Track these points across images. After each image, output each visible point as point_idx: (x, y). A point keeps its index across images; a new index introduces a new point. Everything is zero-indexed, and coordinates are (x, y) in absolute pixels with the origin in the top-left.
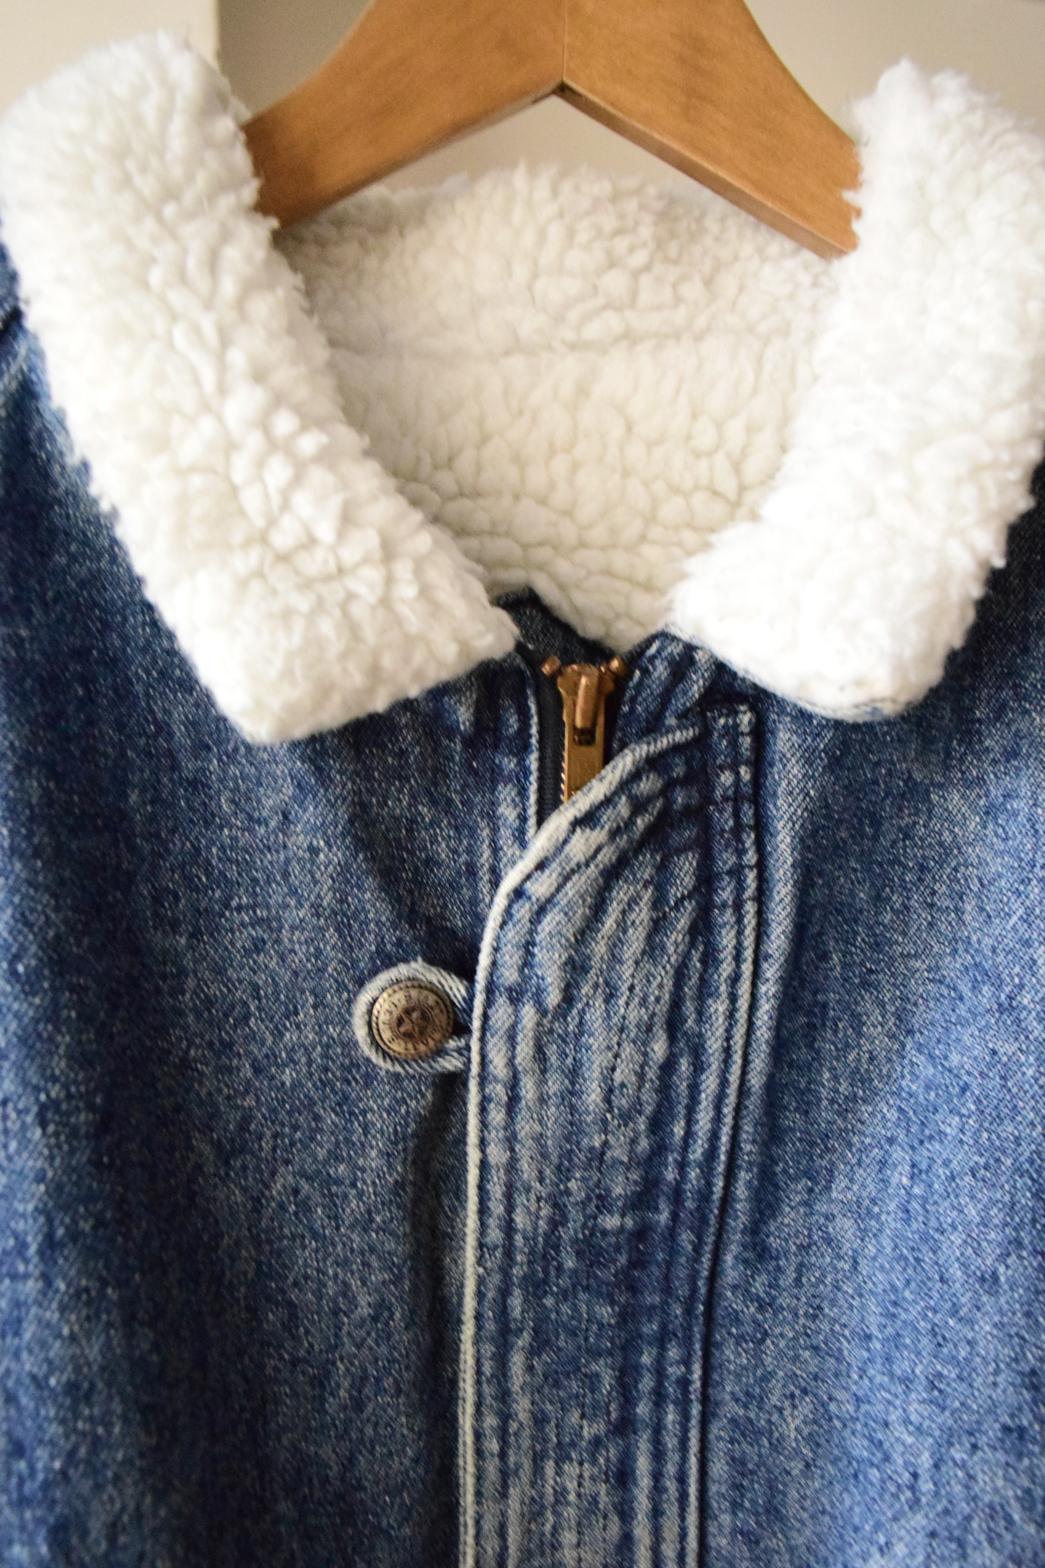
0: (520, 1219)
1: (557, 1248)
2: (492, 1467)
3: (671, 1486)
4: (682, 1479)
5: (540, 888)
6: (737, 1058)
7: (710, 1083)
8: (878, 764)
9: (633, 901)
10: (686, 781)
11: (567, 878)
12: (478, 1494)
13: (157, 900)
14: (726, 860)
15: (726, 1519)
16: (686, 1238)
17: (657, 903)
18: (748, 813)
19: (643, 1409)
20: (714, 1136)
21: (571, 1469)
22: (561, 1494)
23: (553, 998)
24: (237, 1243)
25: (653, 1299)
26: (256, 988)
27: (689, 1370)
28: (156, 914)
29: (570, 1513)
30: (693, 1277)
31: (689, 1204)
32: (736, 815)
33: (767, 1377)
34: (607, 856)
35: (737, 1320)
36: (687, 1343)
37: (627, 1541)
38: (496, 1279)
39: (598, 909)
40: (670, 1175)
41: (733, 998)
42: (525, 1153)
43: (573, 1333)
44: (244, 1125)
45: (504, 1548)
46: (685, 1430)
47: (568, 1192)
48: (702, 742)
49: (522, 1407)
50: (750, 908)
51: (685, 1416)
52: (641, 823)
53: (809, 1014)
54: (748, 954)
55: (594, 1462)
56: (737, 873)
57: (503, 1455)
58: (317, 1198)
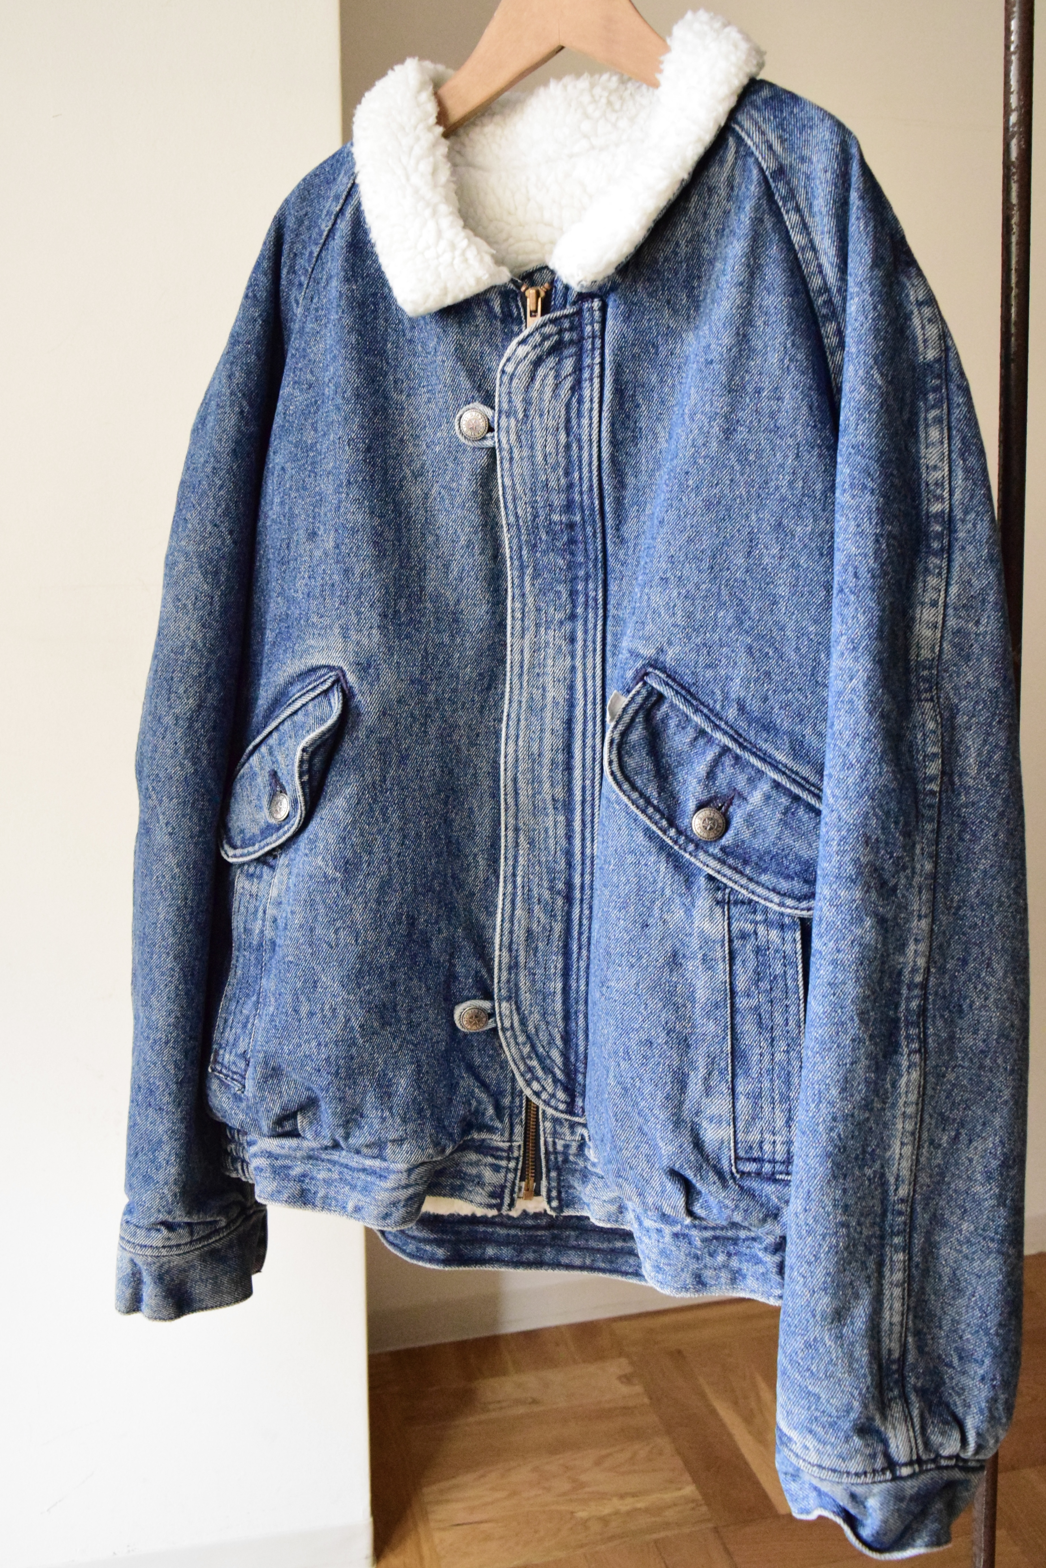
0: (520, 512)
2: (518, 624)
3: (590, 643)
4: (594, 642)
5: (509, 369)
6: (595, 445)
7: (585, 455)
8: (650, 320)
9: (546, 376)
10: (571, 329)
11: (518, 365)
12: (512, 634)
13: (395, 382)
14: (587, 361)
16: (589, 529)
17: (556, 377)
18: (598, 342)
19: (580, 610)
20: (590, 479)
21: (551, 633)
22: (547, 643)
23: (521, 415)
24: (418, 508)
25: (581, 559)
26: (429, 417)
27: (597, 594)
28: (395, 387)
29: (551, 651)
30: (596, 550)
31: (587, 513)
32: (593, 343)
33: (624, 595)
34: (532, 356)
35: (614, 570)
36: (596, 582)
37: (573, 669)
38: (515, 541)
39: (533, 378)
40: (577, 497)
41: (591, 418)
42: (517, 481)
43: (550, 572)
44: (422, 467)
45: (523, 660)
46: (596, 621)
47: (537, 501)
48: (579, 313)
49: (530, 600)
50: (596, 381)
51: (596, 614)
52: (547, 344)
53: (633, 431)
54: (596, 400)
55: (560, 630)
56: (591, 367)
57: (523, 620)
58: (446, 496)
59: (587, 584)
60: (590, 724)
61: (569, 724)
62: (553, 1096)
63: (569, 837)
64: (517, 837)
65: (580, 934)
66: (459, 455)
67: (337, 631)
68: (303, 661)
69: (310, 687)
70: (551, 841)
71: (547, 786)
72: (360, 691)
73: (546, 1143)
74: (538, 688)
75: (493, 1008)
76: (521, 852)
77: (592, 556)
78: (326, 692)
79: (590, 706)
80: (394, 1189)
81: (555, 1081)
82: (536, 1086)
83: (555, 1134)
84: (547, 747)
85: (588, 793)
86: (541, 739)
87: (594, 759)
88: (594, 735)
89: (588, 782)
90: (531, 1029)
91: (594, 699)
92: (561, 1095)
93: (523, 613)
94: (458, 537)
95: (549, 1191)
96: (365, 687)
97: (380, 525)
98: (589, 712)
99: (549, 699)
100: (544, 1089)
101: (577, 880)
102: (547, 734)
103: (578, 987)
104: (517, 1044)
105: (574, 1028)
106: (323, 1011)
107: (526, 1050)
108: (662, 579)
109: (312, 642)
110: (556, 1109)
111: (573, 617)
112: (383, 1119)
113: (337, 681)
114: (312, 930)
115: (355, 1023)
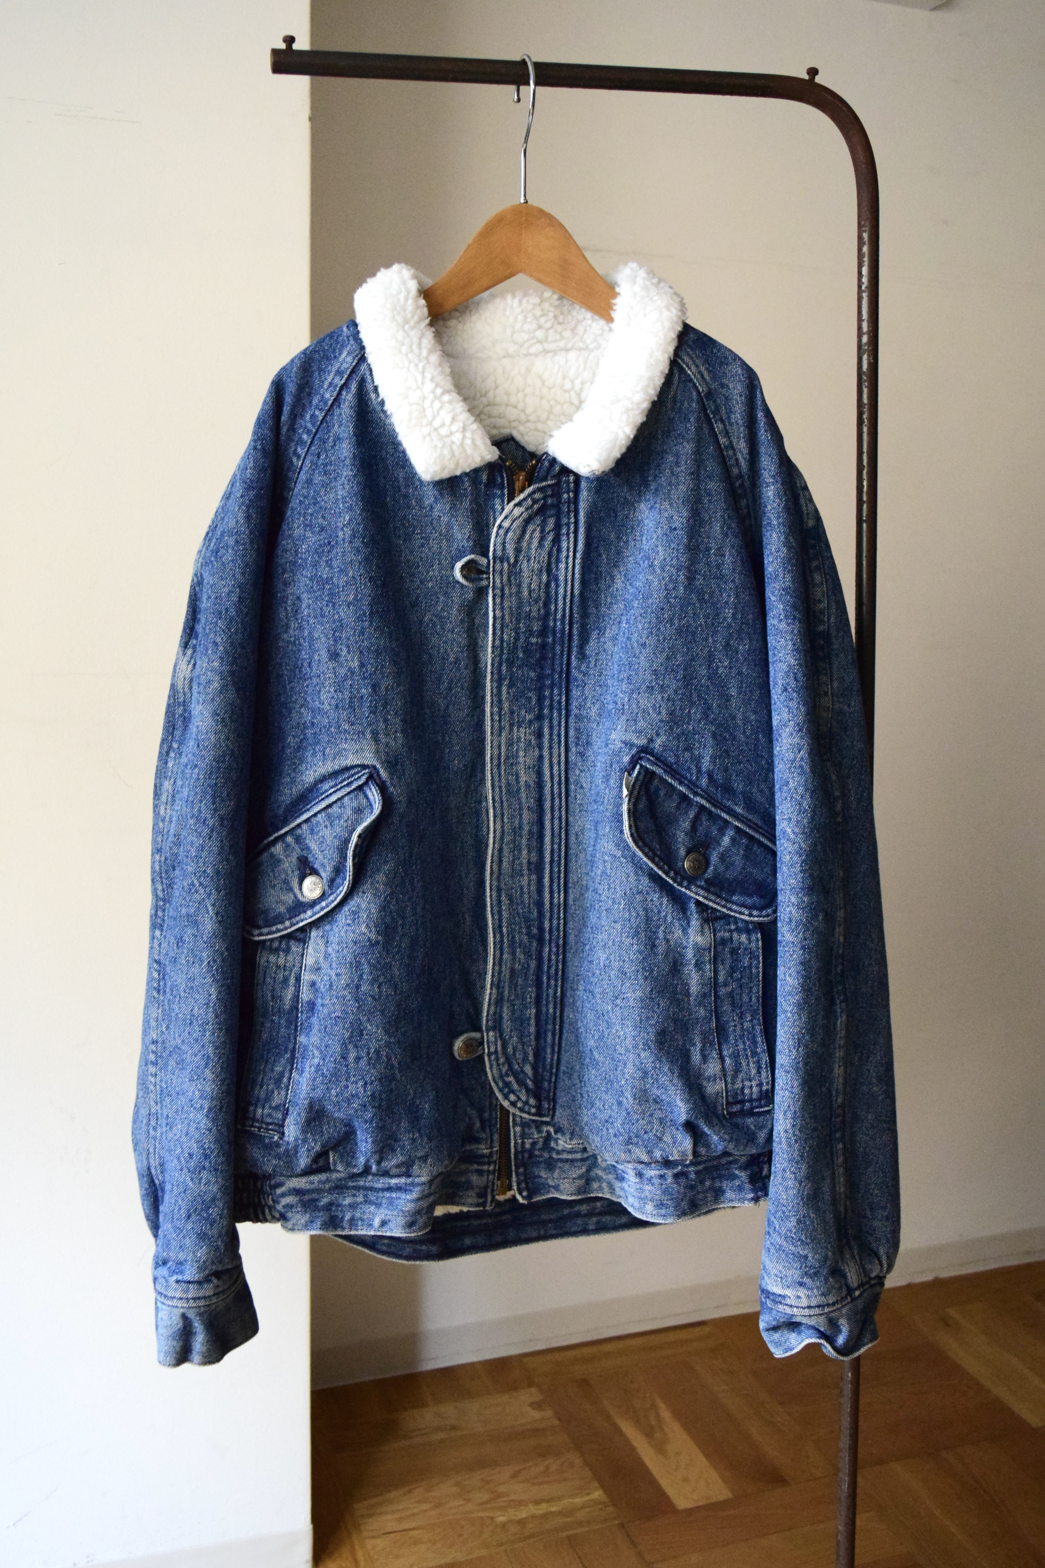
0: (506, 637)
1: (517, 649)
2: (496, 724)
3: (555, 737)
4: (559, 736)
5: (506, 524)
6: (569, 583)
7: (561, 591)
9: (534, 530)
10: (552, 496)
11: (514, 521)
12: (492, 733)
13: (395, 529)
14: (565, 520)
15: (574, 749)
16: (558, 648)
17: (542, 531)
18: (572, 507)
19: (546, 711)
20: (564, 610)
21: (522, 730)
22: (519, 739)
23: (512, 560)
24: (417, 633)
25: (548, 672)
26: (422, 558)
27: (561, 699)
28: (394, 534)
29: (522, 745)
30: (561, 664)
31: (558, 635)
32: (568, 507)
33: (586, 698)
34: (525, 515)
35: (576, 680)
36: (560, 689)
37: (541, 757)
38: (498, 659)
39: (524, 532)
40: (551, 624)
41: (567, 563)
42: (507, 613)
43: (522, 682)
44: (417, 599)
45: (500, 753)
46: (560, 719)
47: (519, 628)
48: (558, 484)
49: (506, 706)
50: (572, 535)
51: (560, 714)
52: (536, 507)
53: (596, 574)
54: (571, 549)
55: (530, 728)
56: (568, 525)
57: (500, 721)
59: (552, 691)
60: (557, 801)
61: (540, 801)
62: (526, 1103)
63: (540, 891)
64: (499, 896)
65: (549, 967)
66: (449, 590)
67: (368, 736)
68: (336, 762)
69: (345, 783)
70: (526, 896)
71: (525, 852)
72: (392, 784)
73: (516, 1143)
74: (512, 775)
75: (483, 1037)
76: (504, 908)
77: (558, 669)
78: (360, 788)
79: (556, 786)
80: (418, 1199)
81: (528, 1090)
82: (512, 1097)
83: (523, 1136)
84: (525, 821)
85: (556, 855)
86: (521, 815)
87: (560, 828)
88: (560, 808)
89: (556, 846)
90: (510, 1050)
91: (560, 780)
92: (532, 1101)
93: (500, 716)
94: (449, 655)
95: (519, 1184)
96: (395, 781)
97: (397, 647)
98: (556, 791)
99: (522, 783)
100: (519, 1099)
101: (547, 925)
102: (526, 811)
103: (548, 1010)
104: (498, 1065)
105: (543, 1045)
106: (368, 1054)
107: (505, 1069)
108: (648, 687)
109: (345, 746)
110: (529, 1113)
111: (540, 717)
112: (414, 1140)
113: (370, 777)
114: (358, 987)
115: (395, 1062)
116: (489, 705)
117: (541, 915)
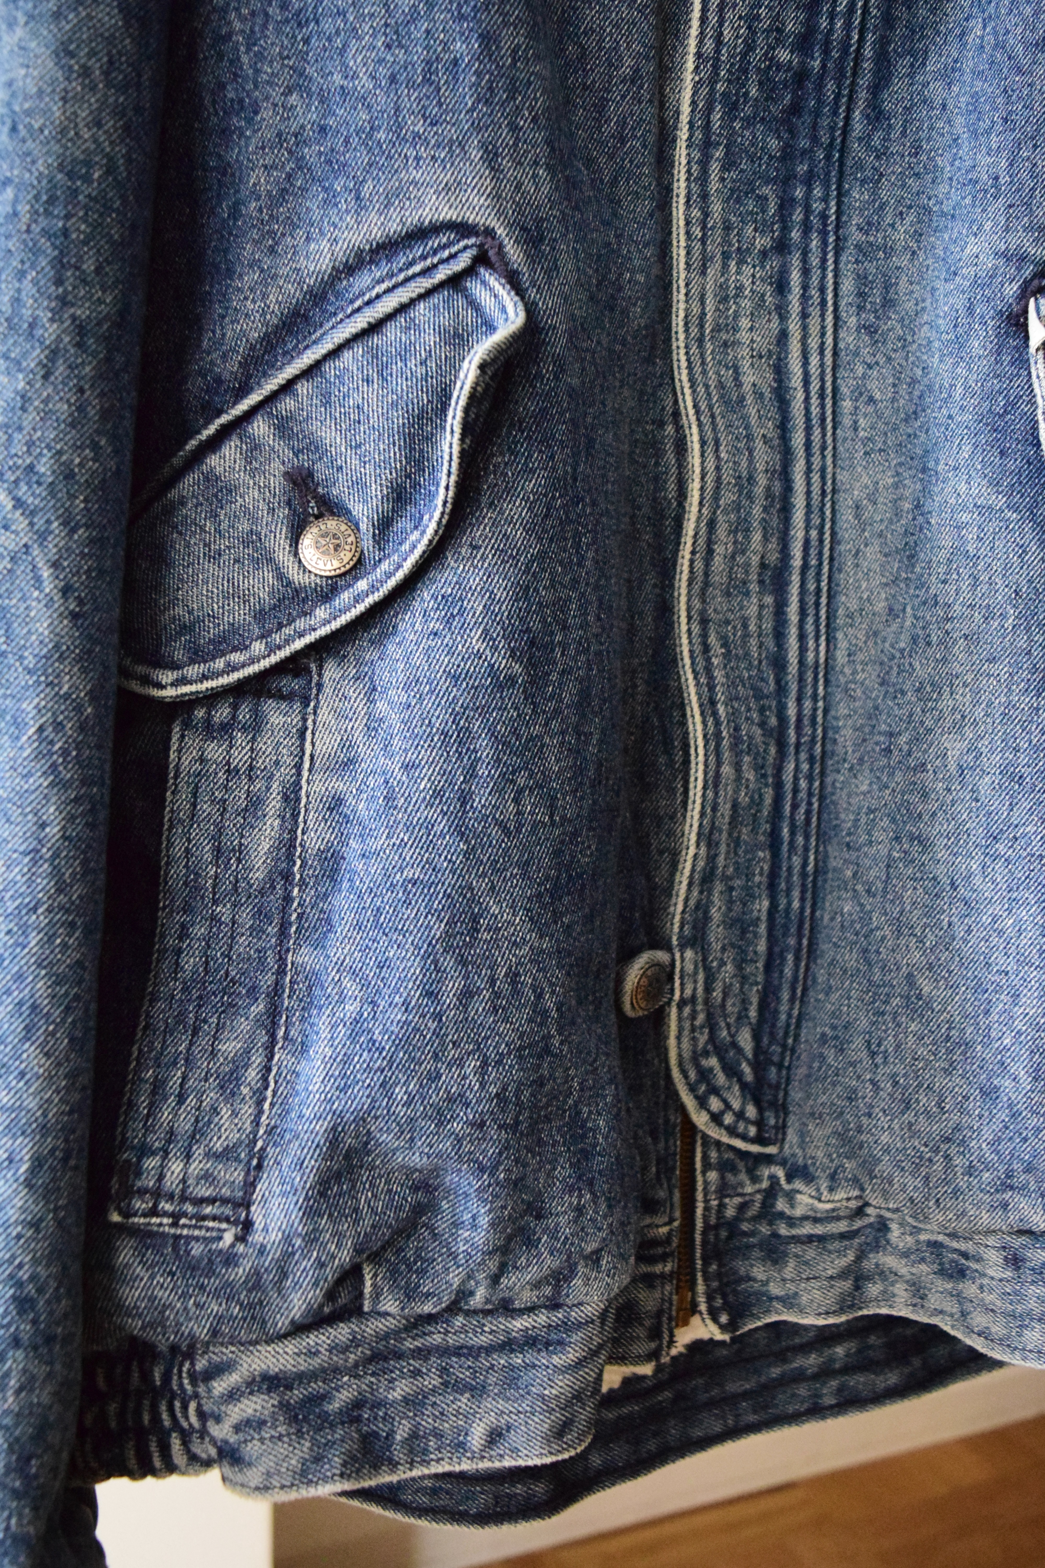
59: (810, 190)
60: (817, 432)
61: (784, 427)
62: (740, 1115)
63: (779, 635)
64: (704, 636)
65: (795, 806)
67: (476, 154)
68: (394, 213)
69: (417, 268)
70: (753, 642)
71: (757, 537)
72: (533, 284)
73: (707, 1209)
74: (728, 368)
75: (673, 961)
76: (715, 661)
77: (825, 139)
78: (455, 282)
79: (814, 401)
81: (744, 1086)
82: (715, 1104)
83: (724, 1190)
84: (760, 467)
85: (813, 552)
86: (751, 451)
87: (823, 493)
88: (823, 448)
89: (814, 533)
90: (717, 994)
91: (822, 388)
92: (751, 1111)
93: (704, 228)
94: (620, 58)
95: (710, 1298)
96: (540, 275)
98: (815, 410)
99: (747, 388)
100: (728, 1106)
101: (792, 711)
102: (759, 444)
103: (789, 904)
104: (693, 1029)
105: (776, 982)
106: (492, 981)
107: (703, 1039)
109: (416, 175)
110: (744, 1137)
111: (782, 247)
112: (580, 1210)
113: (481, 260)
114: (464, 798)
115: (549, 1002)
116: (682, 200)
117: (781, 689)
